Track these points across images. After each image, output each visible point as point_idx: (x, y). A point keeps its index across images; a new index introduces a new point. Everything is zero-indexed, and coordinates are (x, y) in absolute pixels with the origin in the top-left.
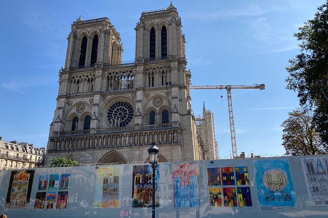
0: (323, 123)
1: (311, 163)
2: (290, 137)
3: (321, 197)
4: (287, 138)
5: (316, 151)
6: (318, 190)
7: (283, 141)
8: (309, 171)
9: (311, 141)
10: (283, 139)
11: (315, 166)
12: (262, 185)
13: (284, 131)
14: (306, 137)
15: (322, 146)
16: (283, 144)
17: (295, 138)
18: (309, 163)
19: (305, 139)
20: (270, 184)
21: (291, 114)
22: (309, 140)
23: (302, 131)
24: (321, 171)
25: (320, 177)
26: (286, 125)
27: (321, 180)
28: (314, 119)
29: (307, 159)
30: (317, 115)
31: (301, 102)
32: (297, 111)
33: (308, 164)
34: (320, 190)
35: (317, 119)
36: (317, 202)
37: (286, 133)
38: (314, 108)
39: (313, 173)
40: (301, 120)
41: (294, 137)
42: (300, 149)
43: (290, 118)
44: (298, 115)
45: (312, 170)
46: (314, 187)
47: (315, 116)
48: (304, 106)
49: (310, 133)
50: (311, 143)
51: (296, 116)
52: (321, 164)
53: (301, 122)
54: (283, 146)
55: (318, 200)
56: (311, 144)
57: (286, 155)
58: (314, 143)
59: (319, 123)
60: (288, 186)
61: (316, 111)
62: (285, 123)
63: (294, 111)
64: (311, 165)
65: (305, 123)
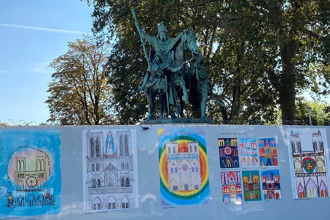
0: (123, 69)
1: (97, 138)
2: (62, 88)
3: (102, 196)
4: (57, 90)
5: (102, 116)
6: (99, 185)
7: (49, 94)
8: (92, 153)
9: (97, 98)
10: (49, 91)
11: (102, 145)
12: (5, 178)
13: (53, 75)
14: (90, 91)
15: (113, 108)
16: (47, 101)
17: (71, 91)
18: (95, 139)
19: (87, 94)
20: (21, 176)
21: (73, 46)
22: (93, 97)
23: (85, 80)
24: (110, 152)
25: (107, 163)
26: (59, 64)
27: (107, 168)
28: (111, 60)
29: (92, 131)
30: (116, 53)
31: (95, 25)
32: (84, 42)
33: (92, 139)
34: (102, 184)
35: (114, 61)
36: (95, 205)
37: (58, 80)
38: (115, 40)
39: (98, 156)
40: (88, 59)
41: (70, 88)
42: (77, 112)
43: (70, 52)
44: (84, 49)
45: (98, 150)
46: (94, 181)
47: (112, 56)
48: (98, 34)
49: (97, 84)
50: (97, 103)
51: (79, 50)
52: (112, 141)
53: (87, 62)
54: (48, 104)
55: (97, 202)
56: (96, 105)
57: (50, 122)
58: (101, 102)
59: (117, 67)
60: (52, 179)
61: (116, 46)
62: (58, 61)
63: (78, 40)
64: (98, 142)
65: (94, 65)
